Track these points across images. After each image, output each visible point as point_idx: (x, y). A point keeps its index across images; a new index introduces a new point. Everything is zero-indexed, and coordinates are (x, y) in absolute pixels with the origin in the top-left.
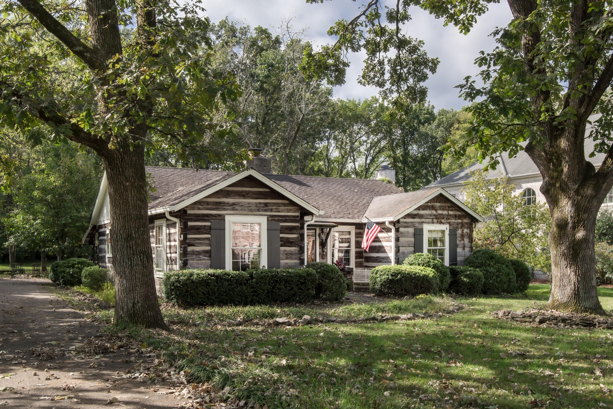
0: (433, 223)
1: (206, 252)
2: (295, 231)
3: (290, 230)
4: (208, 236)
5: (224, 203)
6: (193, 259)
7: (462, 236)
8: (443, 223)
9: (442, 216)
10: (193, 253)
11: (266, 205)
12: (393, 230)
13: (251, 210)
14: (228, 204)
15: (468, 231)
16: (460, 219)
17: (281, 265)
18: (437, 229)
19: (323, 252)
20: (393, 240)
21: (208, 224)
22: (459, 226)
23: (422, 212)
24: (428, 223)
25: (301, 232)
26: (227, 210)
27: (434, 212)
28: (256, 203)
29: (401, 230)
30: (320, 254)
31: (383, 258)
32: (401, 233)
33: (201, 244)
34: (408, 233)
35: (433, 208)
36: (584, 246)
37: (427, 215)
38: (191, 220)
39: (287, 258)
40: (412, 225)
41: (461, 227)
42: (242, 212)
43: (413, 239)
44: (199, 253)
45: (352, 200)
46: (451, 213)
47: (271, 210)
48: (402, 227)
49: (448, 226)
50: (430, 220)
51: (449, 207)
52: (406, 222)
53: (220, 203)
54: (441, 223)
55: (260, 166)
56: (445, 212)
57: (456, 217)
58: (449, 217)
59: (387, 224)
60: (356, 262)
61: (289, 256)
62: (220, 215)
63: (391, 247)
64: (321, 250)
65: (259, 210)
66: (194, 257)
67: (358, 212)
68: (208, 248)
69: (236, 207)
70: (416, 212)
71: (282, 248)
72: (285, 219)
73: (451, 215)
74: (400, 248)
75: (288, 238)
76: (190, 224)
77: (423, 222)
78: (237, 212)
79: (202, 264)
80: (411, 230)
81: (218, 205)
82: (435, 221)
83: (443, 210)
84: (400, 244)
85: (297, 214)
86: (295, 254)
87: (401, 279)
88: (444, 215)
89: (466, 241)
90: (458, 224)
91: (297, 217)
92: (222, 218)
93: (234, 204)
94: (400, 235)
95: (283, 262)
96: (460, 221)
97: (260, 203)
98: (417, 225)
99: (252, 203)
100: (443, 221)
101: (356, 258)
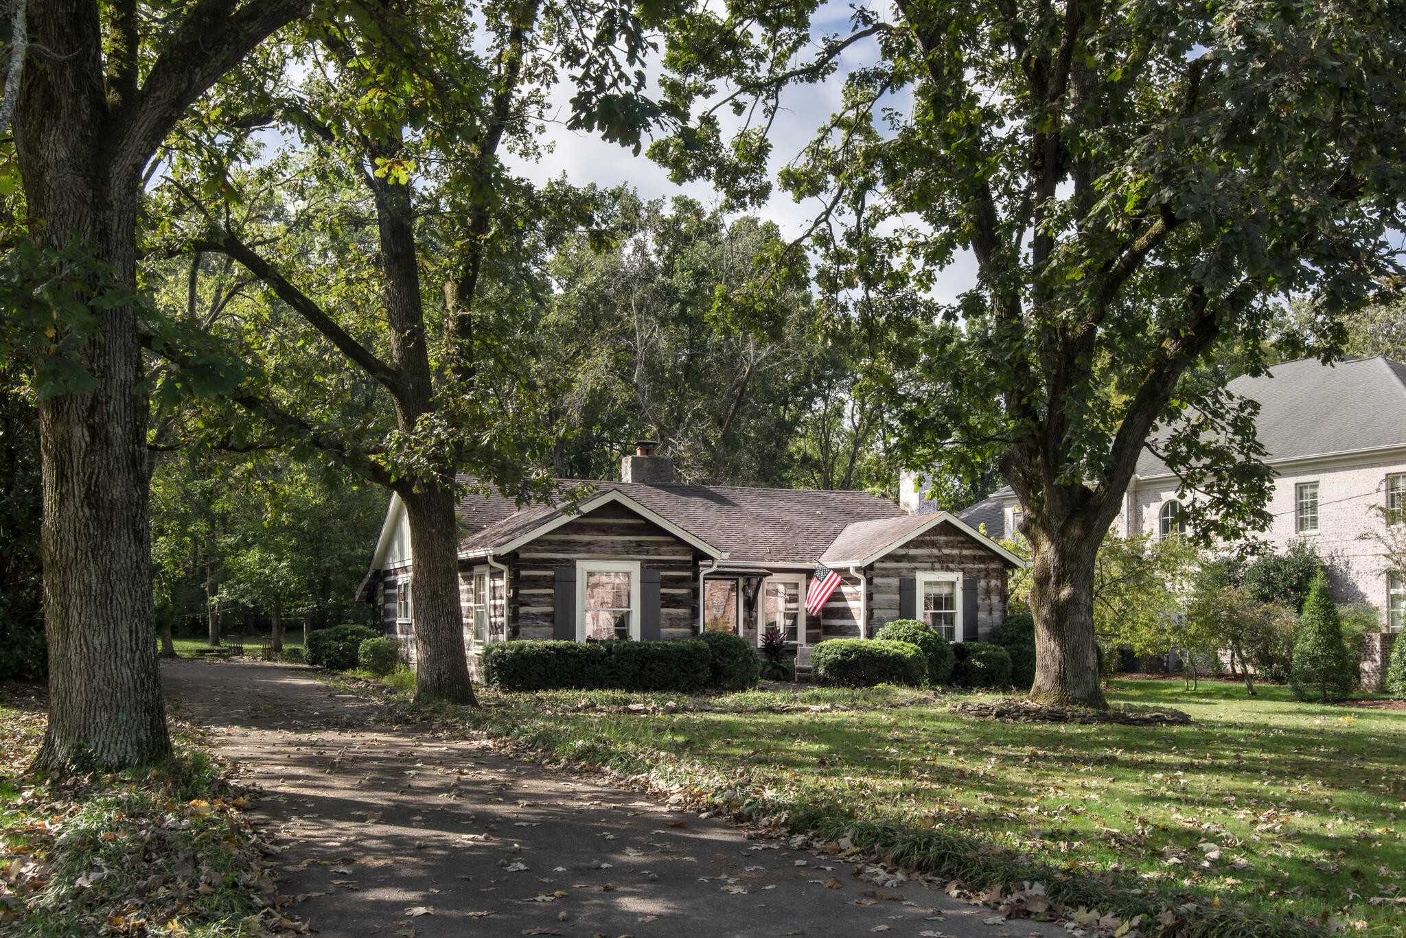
0: (933, 569)
1: (546, 615)
2: (684, 584)
3: (678, 582)
4: (551, 591)
5: (575, 542)
6: (527, 626)
7: (988, 592)
8: (952, 570)
9: (951, 559)
10: (528, 616)
11: (639, 544)
12: (863, 582)
13: (616, 553)
14: (580, 544)
15: (999, 584)
16: (983, 563)
17: (663, 637)
18: (940, 580)
19: (750, 617)
20: (863, 598)
21: (552, 573)
22: (982, 575)
23: (912, 552)
24: (925, 569)
25: (693, 585)
26: (579, 552)
27: (935, 551)
28: (624, 542)
29: (876, 581)
30: (745, 620)
31: (850, 628)
32: (877, 586)
33: (539, 604)
34: (889, 586)
35: (933, 544)
36: (1072, 608)
37: (923, 556)
38: (526, 568)
39: (671, 626)
40: (897, 573)
41: (986, 577)
42: (602, 555)
43: (897, 597)
44: (536, 617)
45: (808, 528)
46: (965, 552)
47: (647, 553)
48: (877, 576)
49: (960, 575)
50: (929, 565)
51: (962, 542)
52: (885, 569)
53: (569, 542)
54: (948, 569)
55: (653, 471)
56: (956, 552)
57: (975, 559)
58: (962, 559)
59: (852, 571)
60: (808, 635)
61: (673, 622)
62: (568, 560)
63: (859, 609)
64: (747, 615)
65: (627, 553)
66: (529, 622)
67: (814, 550)
68: (550, 609)
69: (593, 548)
70: (902, 552)
71: (664, 611)
72: (669, 565)
73: (966, 557)
74: (875, 612)
75: (673, 595)
76: (523, 573)
77: (916, 569)
78: (595, 555)
79: (540, 632)
80: (894, 582)
81: (566, 546)
82: (937, 565)
83: (953, 547)
84: (874, 604)
85: (689, 558)
86: (685, 619)
87: (856, 661)
88: (953, 556)
89: (995, 599)
90: (979, 571)
91: (688, 562)
92: (571, 565)
93: (589, 543)
94: (874, 590)
95: (665, 631)
96: (982, 566)
97: (631, 542)
98: (904, 573)
99: (617, 542)
100: (951, 566)
101: (808, 628)
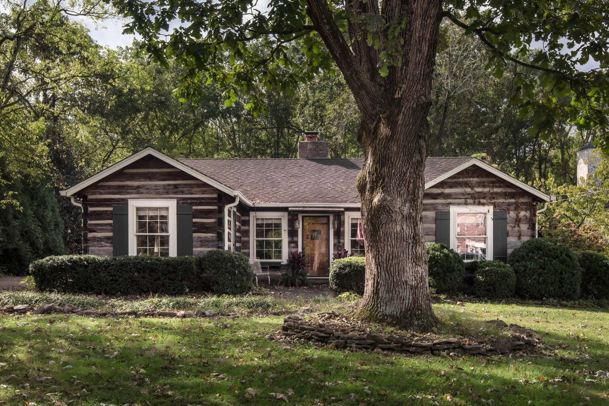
0: (466, 204)
1: (108, 238)
2: (211, 215)
3: (206, 214)
4: (111, 222)
5: (128, 186)
6: (94, 246)
7: (518, 221)
8: (483, 204)
9: (483, 196)
10: (94, 239)
11: (176, 186)
13: (158, 193)
14: (132, 187)
15: (528, 214)
16: (513, 198)
17: (194, 253)
18: (472, 211)
19: (339, 242)
21: (111, 209)
22: (512, 207)
23: (447, 191)
24: (459, 204)
25: (218, 216)
26: (131, 193)
27: (468, 190)
28: (164, 186)
30: (335, 245)
33: (103, 230)
34: (428, 217)
35: (467, 185)
37: (456, 194)
38: (92, 206)
39: (202, 246)
40: (433, 207)
41: (516, 209)
42: (148, 196)
43: (433, 226)
44: (101, 239)
46: (496, 190)
47: (183, 193)
49: (491, 208)
50: (463, 201)
51: (493, 182)
53: (123, 187)
54: (480, 204)
55: (314, 150)
56: (486, 190)
57: (506, 195)
58: (494, 196)
61: (204, 243)
62: (123, 200)
64: (336, 241)
65: (167, 193)
66: (96, 243)
68: (111, 234)
69: (141, 190)
71: (195, 235)
72: (200, 201)
73: (497, 193)
75: (203, 224)
76: (90, 209)
77: (450, 204)
78: (143, 196)
79: (104, 250)
80: (431, 214)
81: (121, 189)
82: (470, 201)
83: (484, 186)
85: (215, 196)
86: (213, 241)
87: (349, 273)
88: (485, 193)
89: (524, 227)
90: (509, 204)
91: (215, 199)
92: (125, 202)
93: (139, 187)
95: (196, 250)
96: (513, 201)
97: (169, 185)
98: (440, 207)
99: (159, 185)
100: (482, 201)
